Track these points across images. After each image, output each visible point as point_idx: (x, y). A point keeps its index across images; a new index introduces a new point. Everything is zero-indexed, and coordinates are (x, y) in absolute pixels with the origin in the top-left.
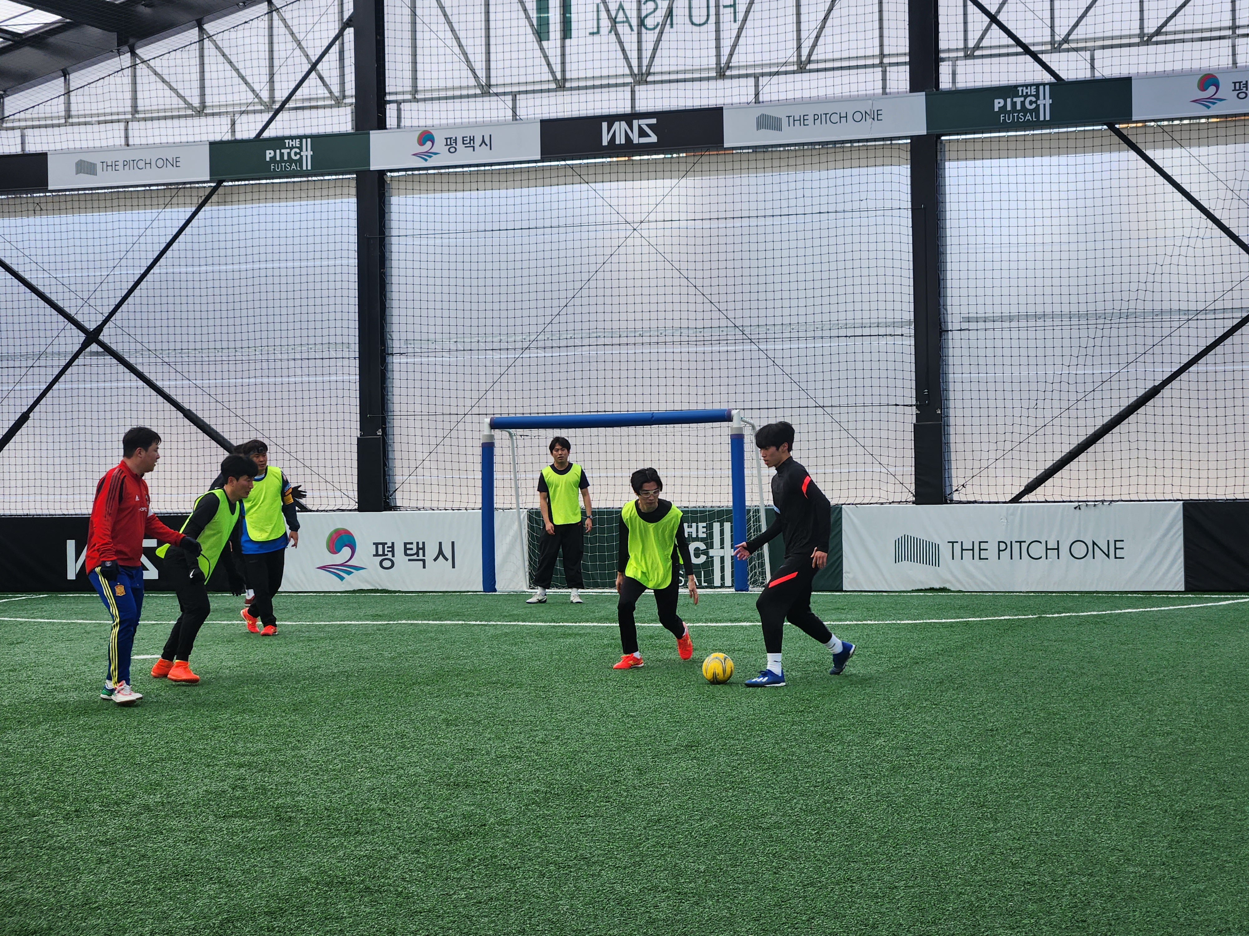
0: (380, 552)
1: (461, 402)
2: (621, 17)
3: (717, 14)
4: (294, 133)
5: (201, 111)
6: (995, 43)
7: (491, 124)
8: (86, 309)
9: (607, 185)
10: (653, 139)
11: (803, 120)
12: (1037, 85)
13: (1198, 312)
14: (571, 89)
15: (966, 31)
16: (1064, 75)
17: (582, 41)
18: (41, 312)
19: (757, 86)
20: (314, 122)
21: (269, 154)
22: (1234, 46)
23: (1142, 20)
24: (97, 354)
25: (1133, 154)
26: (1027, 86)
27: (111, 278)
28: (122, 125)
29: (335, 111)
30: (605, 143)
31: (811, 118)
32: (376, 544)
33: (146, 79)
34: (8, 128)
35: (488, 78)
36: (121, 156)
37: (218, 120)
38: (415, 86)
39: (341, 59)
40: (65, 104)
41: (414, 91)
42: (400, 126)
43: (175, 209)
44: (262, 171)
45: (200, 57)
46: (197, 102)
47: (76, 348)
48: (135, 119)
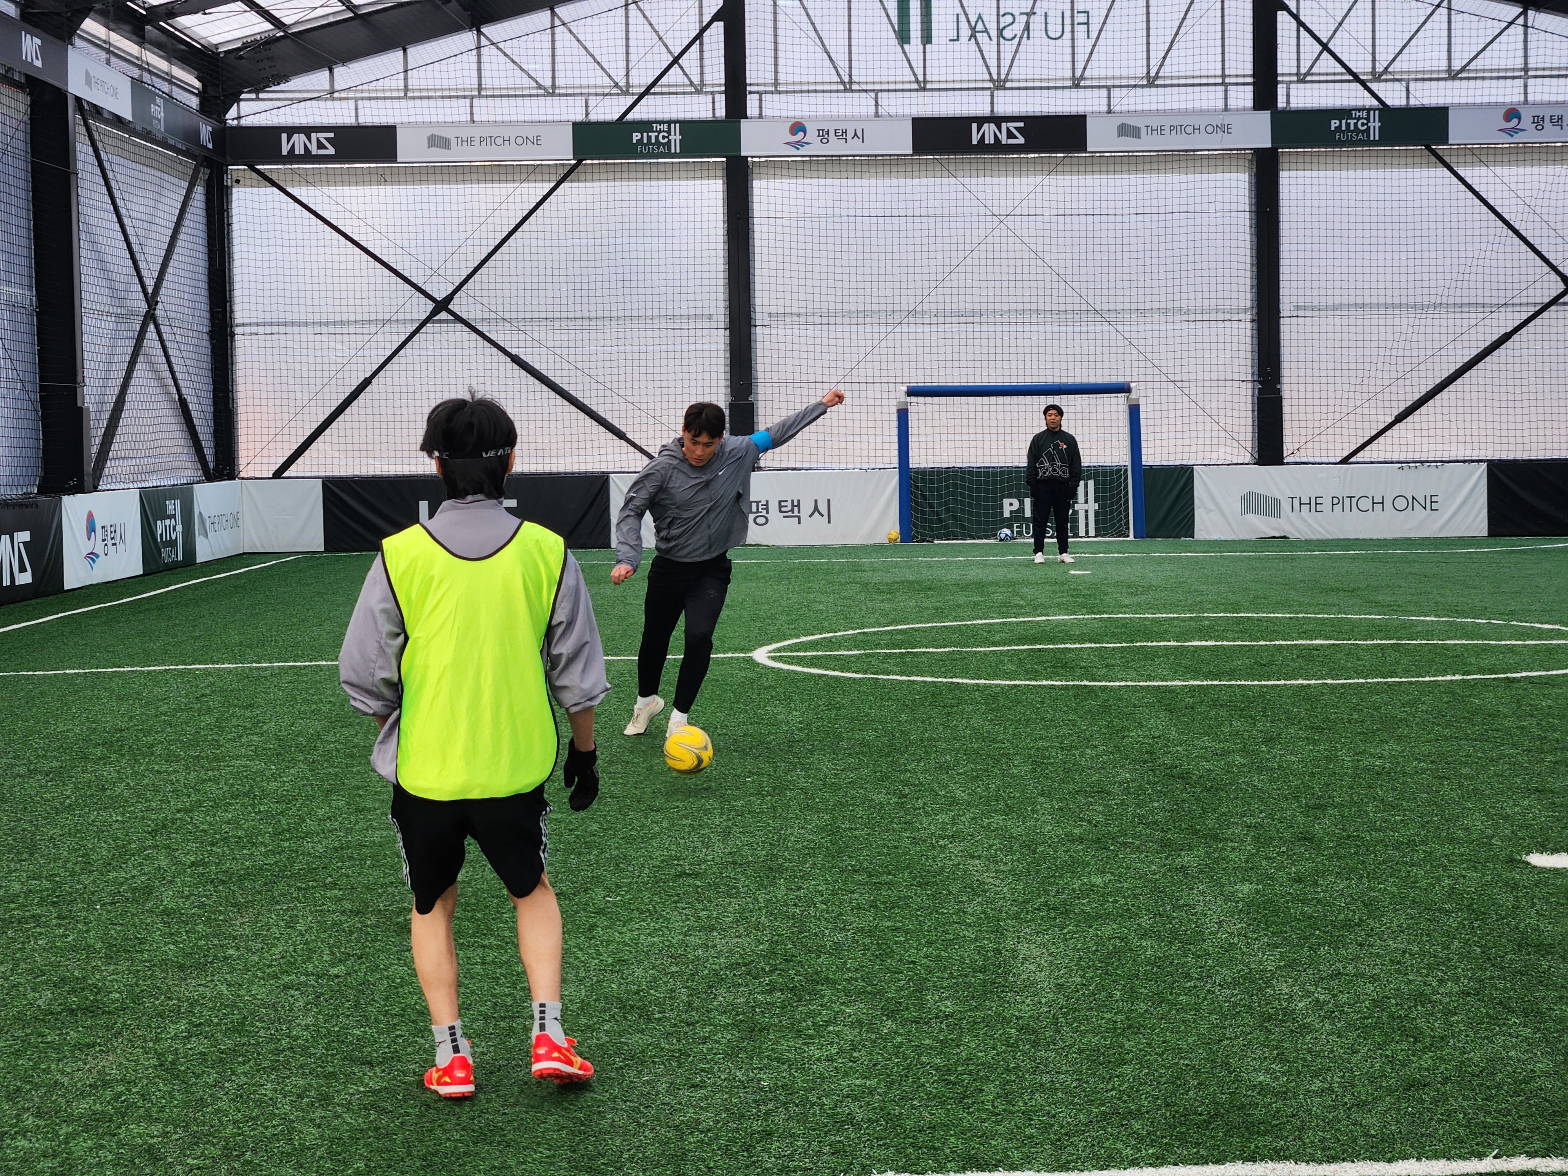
1: (833, 371)
2: (980, 27)
3: (1073, 32)
4: (659, 117)
5: (552, 92)
6: (1331, 70)
7: (860, 119)
8: (435, 278)
9: (974, 180)
10: (1021, 140)
11: (1160, 130)
12: (1369, 110)
13: (1499, 306)
14: (932, 90)
15: (1298, 60)
16: (1389, 102)
17: (943, 48)
18: (386, 280)
19: (1109, 98)
20: (681, 108)
21: (636, 137)
22: (1526, 86)
23: (1449, 59)
25: (1447, 173)
26: (1359, 110)
27: (462, 250)
28: (468, 101)
29: (695, 98)
30: (975, 141)
31: (1167, 128)
33: (494, 59)
34: (340, 99)
35: (850, 76)
36: (476, 132)
37: (571, 100)
38: (776, 79)
39: (701, 51)
40: (406, 79)
41: (776, 83)
42: (761, 116)
43: (532, 185)
44: (631, 151)
45: (553, 41)
46: (548, 83)
47: (424, 316)
48: (480, 96)
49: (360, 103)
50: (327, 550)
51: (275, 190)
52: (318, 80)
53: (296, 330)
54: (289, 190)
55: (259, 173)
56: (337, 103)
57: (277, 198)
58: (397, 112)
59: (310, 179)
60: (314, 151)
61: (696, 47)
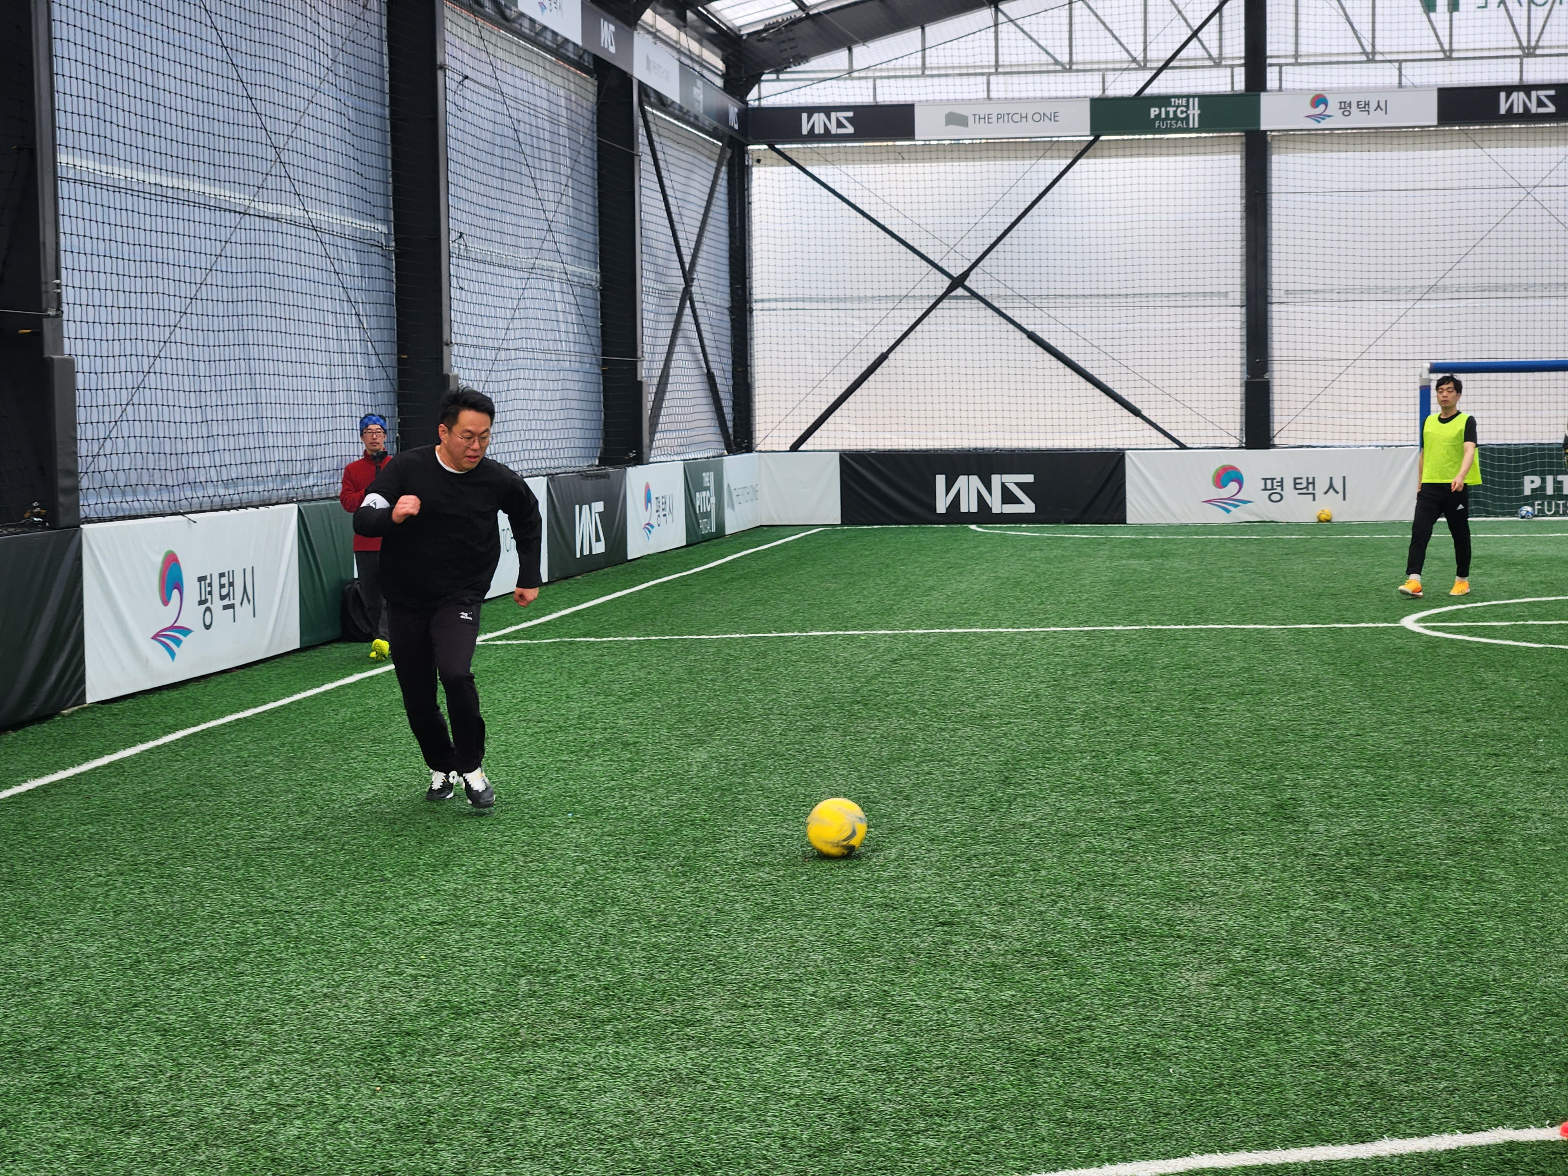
0: (1269, 486)
1: (1350, 348)
4: (1178, 91)
5: (1069, 68)
7: (1384, 90)
8: (952, 255)
9: (1501, 151)
10: (1551, 109)
14: (1458, 59)
17: (1471, 15)
18: (903, 257)
20: (1200, 82)
21: (1154, 112)
24: (963, 297)
27: (979, 227)
28: (984, 79)
29: (1215, 72)
30: (1503, 111)
32: (1265, 479)
33: (1012, 36)
34: (860, 78)
35: (1373, 46)
36: (994, 110)
37: (1088, 76)
38: (1297, 51)
39: (1221, 24)
40: (924, 57)
41: (1296, 56)
42: (1280, 89)
43: (1049, 162)
44: (1148, 126)
45: (1071, 16)
46: (1065, 59)
47: (940, 292)
48: (997, 73)
49: (878, 82)
50: (843, 523)
51: (795, 169)
52: (837, 59)
53: (814, 305)
54: (809, 169)
55: (778, 152)
56: (856, 83)
57: (796, 177)
58: (915, 91)
59: (829, 158)
60: (834, 130)
61: (1215, 20)
